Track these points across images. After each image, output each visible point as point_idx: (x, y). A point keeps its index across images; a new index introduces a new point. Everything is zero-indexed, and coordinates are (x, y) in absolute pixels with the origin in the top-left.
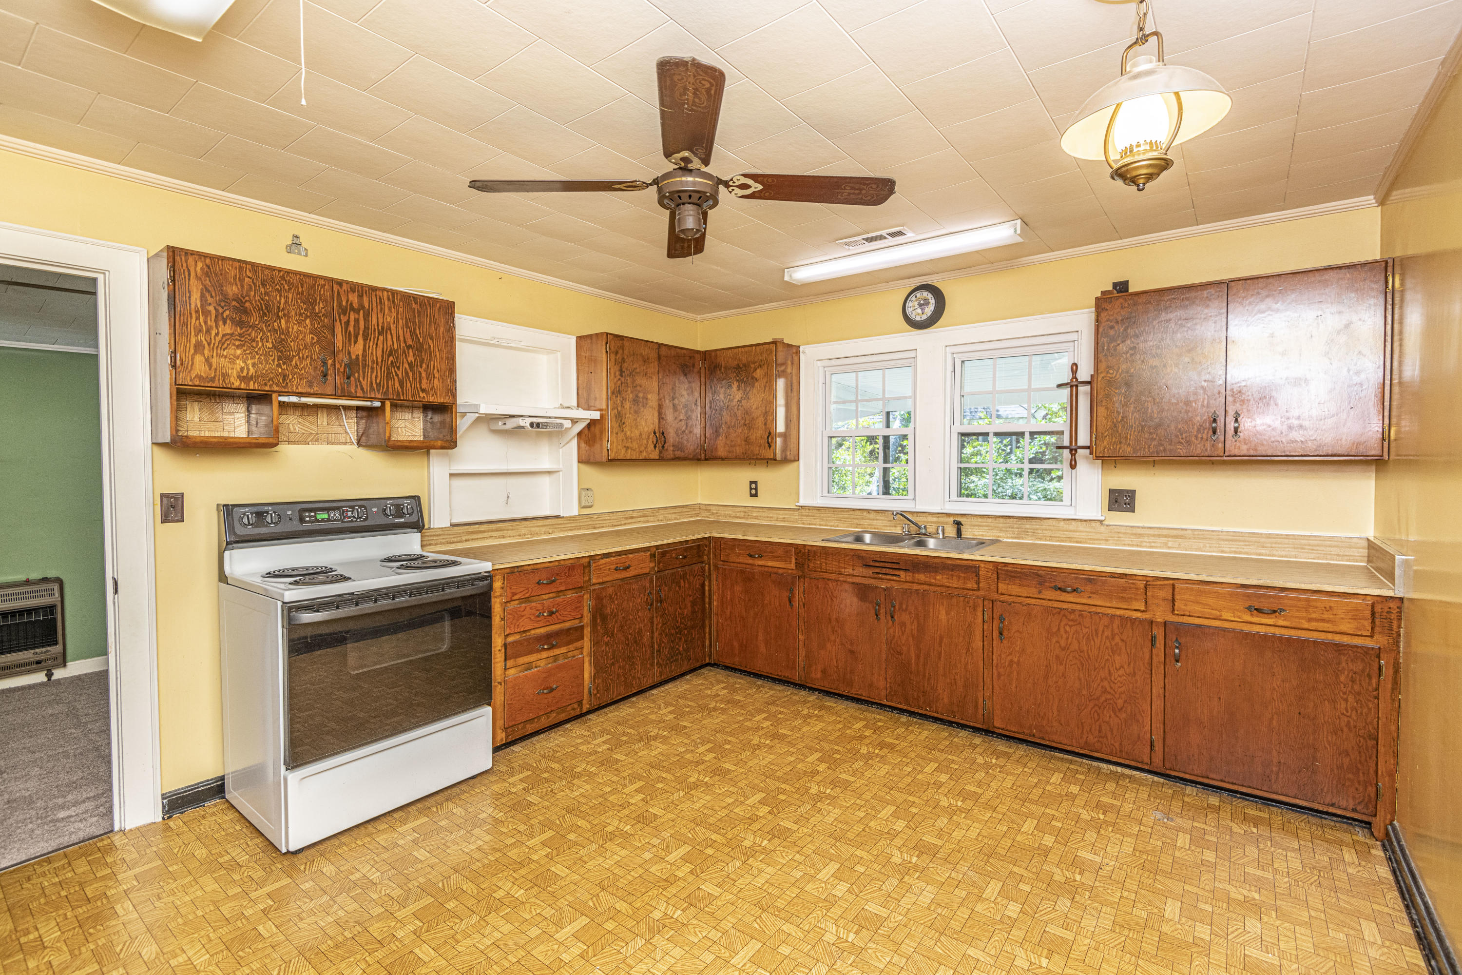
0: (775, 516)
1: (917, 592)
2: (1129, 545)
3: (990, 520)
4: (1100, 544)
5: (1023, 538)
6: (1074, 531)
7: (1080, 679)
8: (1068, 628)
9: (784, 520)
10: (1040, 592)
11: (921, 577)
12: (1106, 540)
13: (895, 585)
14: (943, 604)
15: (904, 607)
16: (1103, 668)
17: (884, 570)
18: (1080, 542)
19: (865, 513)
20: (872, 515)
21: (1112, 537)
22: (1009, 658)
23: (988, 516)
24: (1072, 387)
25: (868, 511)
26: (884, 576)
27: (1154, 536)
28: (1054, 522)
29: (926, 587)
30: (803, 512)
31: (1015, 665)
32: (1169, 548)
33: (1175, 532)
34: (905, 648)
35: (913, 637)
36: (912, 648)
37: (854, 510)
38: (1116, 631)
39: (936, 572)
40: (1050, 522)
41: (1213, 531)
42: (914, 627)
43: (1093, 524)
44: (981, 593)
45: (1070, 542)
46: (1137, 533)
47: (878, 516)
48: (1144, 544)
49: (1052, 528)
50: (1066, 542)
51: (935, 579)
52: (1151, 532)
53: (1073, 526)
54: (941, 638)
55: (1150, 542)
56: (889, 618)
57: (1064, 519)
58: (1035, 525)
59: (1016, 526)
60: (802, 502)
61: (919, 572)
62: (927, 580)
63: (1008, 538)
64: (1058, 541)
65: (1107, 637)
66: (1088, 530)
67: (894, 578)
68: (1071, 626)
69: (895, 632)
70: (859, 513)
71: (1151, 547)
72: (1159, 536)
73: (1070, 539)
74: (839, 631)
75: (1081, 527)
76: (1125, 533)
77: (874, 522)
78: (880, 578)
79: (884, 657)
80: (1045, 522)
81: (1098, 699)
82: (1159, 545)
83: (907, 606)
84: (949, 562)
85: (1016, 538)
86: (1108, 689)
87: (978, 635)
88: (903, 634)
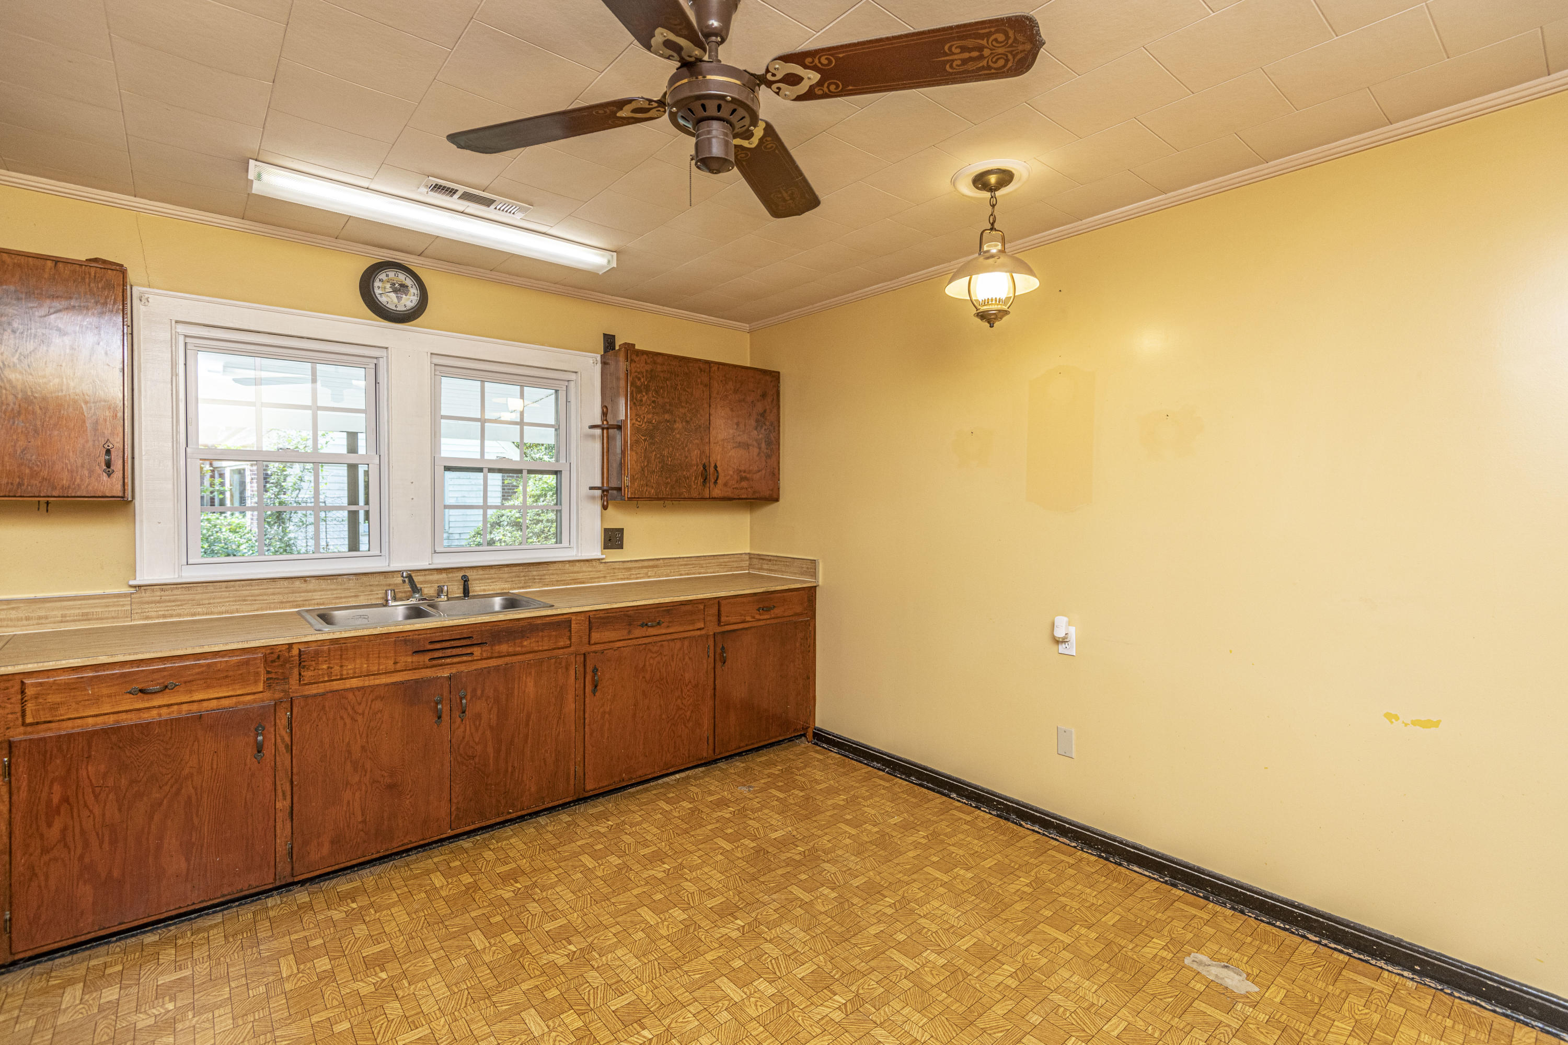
0: (59, 613)
1: (497, 668)
2: (622, 579)
3: (492, 571)
4: (599, 582)
5: (529, 587)
6: (578, 572)
7: (660, 706)
8: (651, 662)
9: (86, 617)
10: (629, 632)
11: (504, 648)
12: (605, 577)
13: (463, 668)
14: (530, 673)
15: (479, 692)
16: (677, 689)
17: (448, 652)
18: (583, 583)
19: (297, 583)
20: (313, 584)
21: (609, 573)
22: (601, 710)
23: (491, 567)
24: (603, 429)
25: (304, 579)
26: (448, 660)
27: (639, 568)
28: (560, 566)
29: (508, 659)
30: (146, 596)
31: (607, 716)
32: (649, 577)
33: (651, 563)
34: (479, 748)
35: (491, 728)
36: (490, 743)
37: (274, 580)
38: (686, 652)
39: (523, 637)
40: (556, 566)
41: (675, 558)
42: (494, 717)
43: (594, 563)
44: (572, 649)
45: (575, 583)
46: (628, 567)
47: (324, 584)
48: (633, 576)
49: (559, 572)
50: (571, 584)
51: (522, 647)
52: (637, 565)
53: (577, 567)
54: (529, 716)
55: (636, 574)
56: (457, 714)
57: (569, 562)
58: (542, 571)
59: (522, 574)
60: (144, 577)
61: (500, 643)
62: (511, 649)
63: (515, 588)
64: (564, 585)
65: (680, 659)
66: (590, 569)
67: (465, 658)
68: (654, 658)
69: (465, 732)
70: (286, 583)
71: (637, 578)
72: (642, 567)
73: (575, 581)
74: (368, 765)
75: (585, 567)
76: (619, 569)
77: (317, 595)
78: (441, 665)
79: (447, 771)
80: (552, 567)
81: (673, 718)
82: (642, 575)
83: (483, 691)
84: (539, 622)
85: (523, 588)
86: (681, 706)
87: (570, 697)
88: (477, 730)
